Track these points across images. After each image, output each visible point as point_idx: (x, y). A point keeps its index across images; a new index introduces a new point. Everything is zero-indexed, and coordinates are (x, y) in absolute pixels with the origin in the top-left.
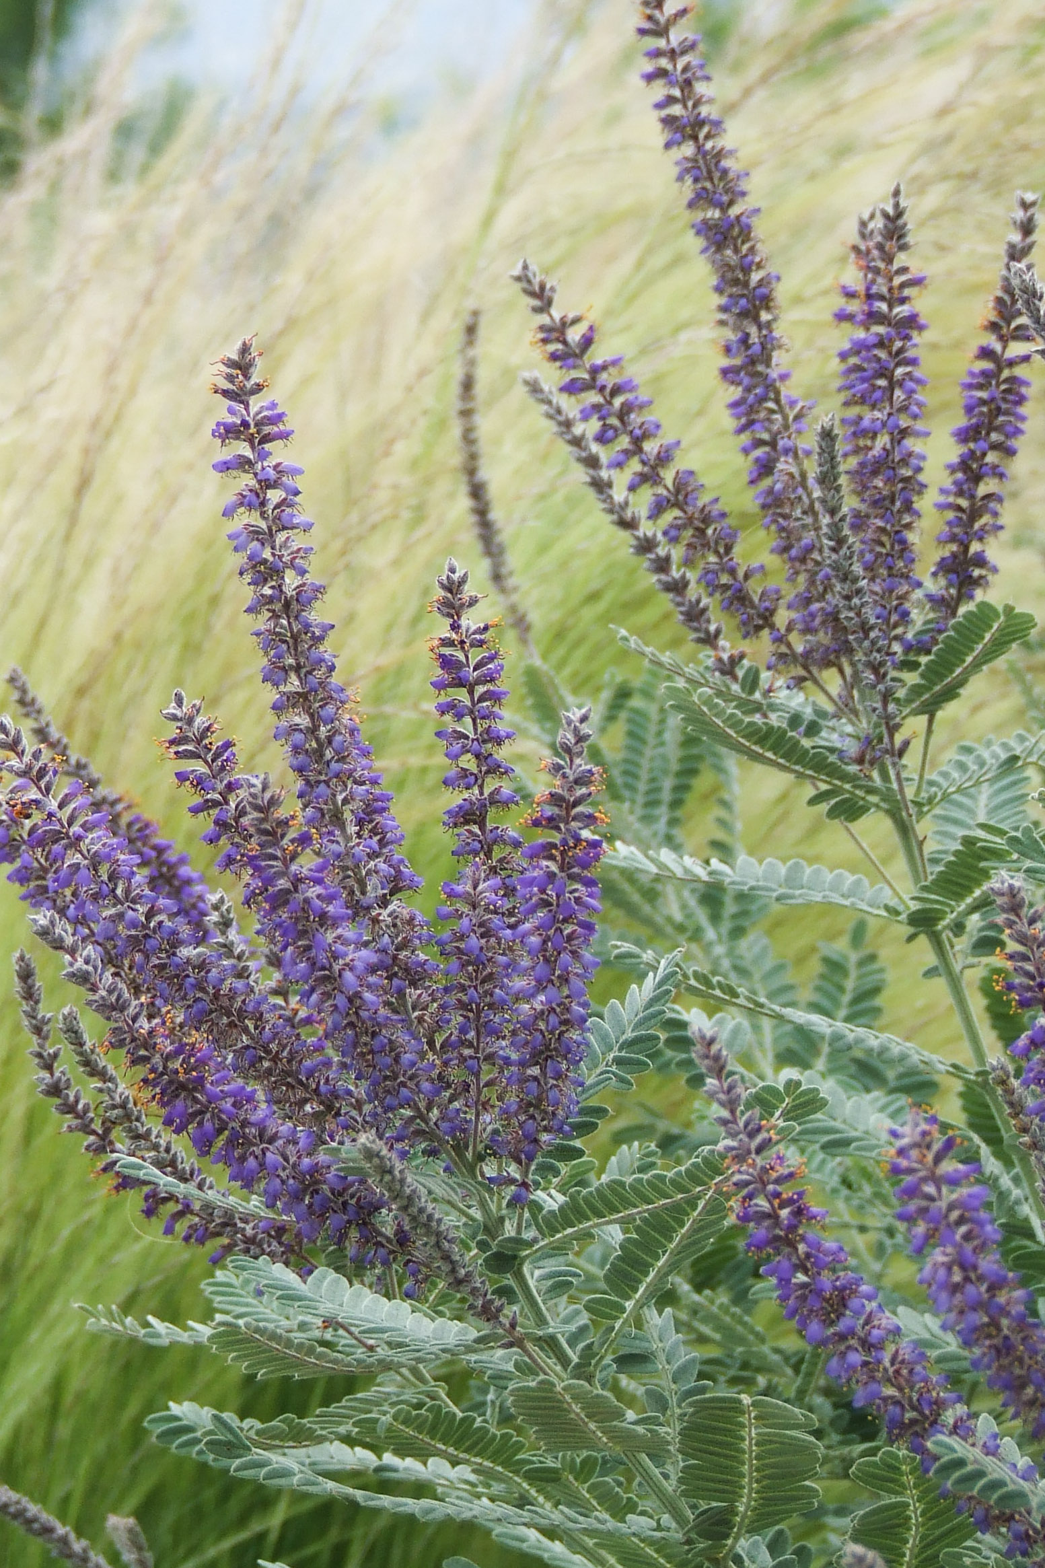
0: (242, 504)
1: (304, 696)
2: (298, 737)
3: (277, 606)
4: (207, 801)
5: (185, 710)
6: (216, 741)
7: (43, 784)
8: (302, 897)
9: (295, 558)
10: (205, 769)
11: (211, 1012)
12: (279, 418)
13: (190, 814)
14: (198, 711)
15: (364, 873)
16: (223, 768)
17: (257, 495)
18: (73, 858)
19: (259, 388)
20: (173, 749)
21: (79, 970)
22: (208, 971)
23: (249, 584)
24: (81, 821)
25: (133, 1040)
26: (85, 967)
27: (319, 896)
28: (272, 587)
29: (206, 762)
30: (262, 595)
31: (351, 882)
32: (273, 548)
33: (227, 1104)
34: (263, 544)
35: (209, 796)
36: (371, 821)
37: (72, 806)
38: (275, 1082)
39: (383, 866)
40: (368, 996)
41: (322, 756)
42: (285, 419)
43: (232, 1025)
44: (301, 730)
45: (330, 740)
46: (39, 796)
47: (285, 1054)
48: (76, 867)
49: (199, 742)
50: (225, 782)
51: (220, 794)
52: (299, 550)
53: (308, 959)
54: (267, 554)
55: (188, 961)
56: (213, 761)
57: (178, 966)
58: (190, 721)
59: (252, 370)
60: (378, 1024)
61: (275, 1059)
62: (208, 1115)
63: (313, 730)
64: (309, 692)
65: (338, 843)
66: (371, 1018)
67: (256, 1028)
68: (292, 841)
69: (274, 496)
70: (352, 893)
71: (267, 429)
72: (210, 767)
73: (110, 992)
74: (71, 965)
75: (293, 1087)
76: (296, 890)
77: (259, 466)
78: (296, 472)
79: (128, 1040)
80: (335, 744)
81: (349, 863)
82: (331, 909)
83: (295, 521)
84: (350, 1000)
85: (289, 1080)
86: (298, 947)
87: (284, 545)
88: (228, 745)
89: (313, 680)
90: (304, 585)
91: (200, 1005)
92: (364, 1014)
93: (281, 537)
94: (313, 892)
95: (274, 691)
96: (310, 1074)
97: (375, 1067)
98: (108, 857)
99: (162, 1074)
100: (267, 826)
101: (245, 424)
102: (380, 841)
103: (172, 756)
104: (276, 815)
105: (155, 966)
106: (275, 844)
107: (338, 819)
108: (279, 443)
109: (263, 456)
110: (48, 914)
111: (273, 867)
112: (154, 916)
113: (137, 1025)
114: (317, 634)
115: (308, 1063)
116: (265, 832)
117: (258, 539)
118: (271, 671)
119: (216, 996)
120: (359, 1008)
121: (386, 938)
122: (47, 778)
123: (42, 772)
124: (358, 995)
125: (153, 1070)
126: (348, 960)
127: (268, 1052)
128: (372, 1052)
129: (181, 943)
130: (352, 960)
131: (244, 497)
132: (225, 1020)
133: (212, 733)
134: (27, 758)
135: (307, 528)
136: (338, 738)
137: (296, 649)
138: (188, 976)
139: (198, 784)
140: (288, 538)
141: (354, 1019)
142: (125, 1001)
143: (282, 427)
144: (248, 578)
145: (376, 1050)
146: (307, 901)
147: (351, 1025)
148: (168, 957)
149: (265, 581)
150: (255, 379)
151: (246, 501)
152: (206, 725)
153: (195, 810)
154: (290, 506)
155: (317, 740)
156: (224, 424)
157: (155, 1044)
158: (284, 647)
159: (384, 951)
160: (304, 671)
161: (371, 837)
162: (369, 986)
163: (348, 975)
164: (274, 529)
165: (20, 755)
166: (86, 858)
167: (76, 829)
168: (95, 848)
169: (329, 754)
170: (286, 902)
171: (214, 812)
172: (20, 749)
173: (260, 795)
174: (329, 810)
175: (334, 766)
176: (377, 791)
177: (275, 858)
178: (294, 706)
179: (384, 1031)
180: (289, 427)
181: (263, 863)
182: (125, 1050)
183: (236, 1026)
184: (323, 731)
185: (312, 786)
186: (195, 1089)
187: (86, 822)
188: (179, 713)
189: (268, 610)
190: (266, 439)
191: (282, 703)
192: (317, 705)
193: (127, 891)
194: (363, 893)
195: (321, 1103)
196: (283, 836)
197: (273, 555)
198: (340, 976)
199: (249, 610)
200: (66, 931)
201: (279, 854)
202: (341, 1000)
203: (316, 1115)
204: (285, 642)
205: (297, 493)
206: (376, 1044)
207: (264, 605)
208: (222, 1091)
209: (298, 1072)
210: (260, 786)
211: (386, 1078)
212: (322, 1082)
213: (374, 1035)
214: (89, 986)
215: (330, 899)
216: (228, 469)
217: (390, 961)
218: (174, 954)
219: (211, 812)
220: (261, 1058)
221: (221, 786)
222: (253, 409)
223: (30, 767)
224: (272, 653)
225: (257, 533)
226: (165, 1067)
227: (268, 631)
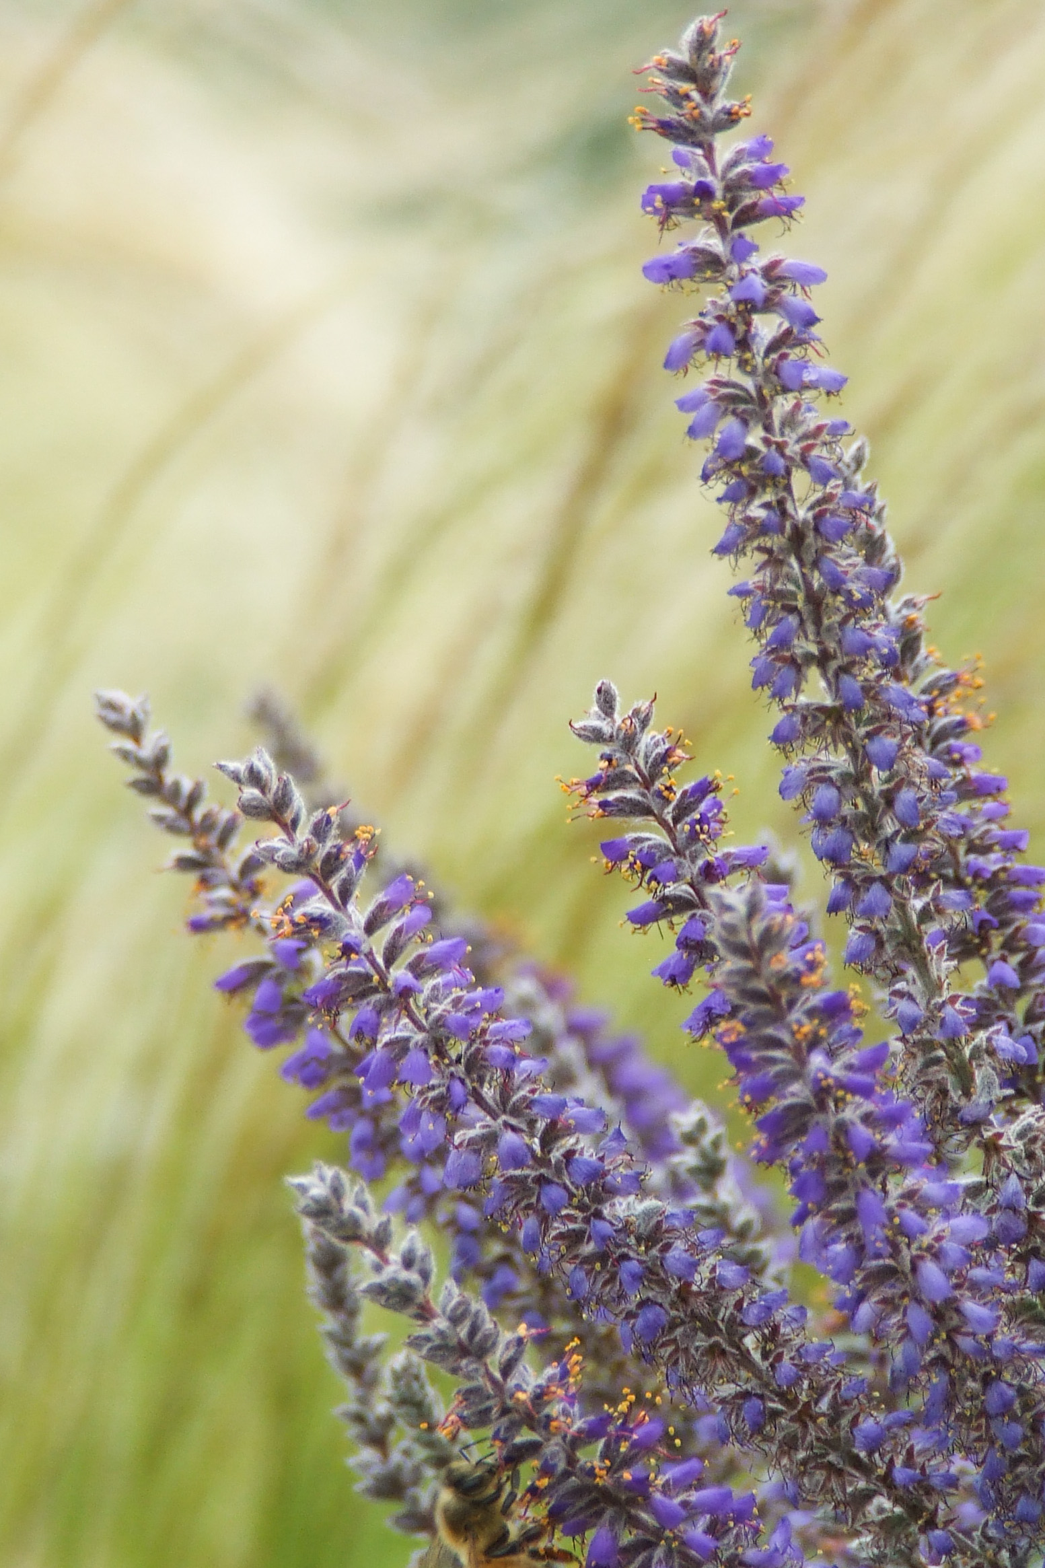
0: (701, 344)
1: (834, 715)
2: (825, 794)
3: (775, 541)
4: (664, 899)
5: (618, 717)
6: (682, 782)
7: (334, 885)
8: (832, 1120)
9: (810, 447)
10: (659, 837)
11: (673, 1326)
12: (772, 176)
13: (630, 926)
14: (645, 723)
15: (967, 1052)
16: (693, 837)
17: (732, 328)
18: (396, 1029)
19: (730, 119)
20: (596, 798)
21: (394, 1281)
22: (667, 1247)
23: (719, 500)
24: (410, 954)
25: (505, 1411)
26: (404, 1275)
27: (867, 1118)
28: (767, 506)
29: (663, 823)
30: (749, 520)
31: (942, 1074)
32: (768, 428)
33: (697, 1530)
34: (745, 423)
35: (667, 892)
36: (1004, 924)
37: (395, 924)
38: (804, 1462)
39: (1003, 1041)
40: (972, 1307)
41: (875, 829)
42: (784, 177)
43: (715, 1351)
44: (829, 781)
45: (889, 798)
46: (327, 908)
47: (824, 1405)
48: (400, 1046)
49: (648, 782)
50: (700, 862)
51: (692, 885)
52: (820, 429)
53: (849, 1238)
54: (754, 438)
55: (626, 1228)
56: (676, 820)
57: (604, 1239)
58: (629, 743)
59: (718, 81)
60: (995, 1361)
61: (805, 1416)
62: (659, 1553)
63: (858, 778)
64: (843, 707)
65: (911, 998)
66: (980, 1351)
67: (765, 1356)
68: (811, 1013)
69: (766, 327)
70: (943, 1093)
71: (748, 198)
72: (670, 831)
73: (455, 1320)
74: (378, 1268)
75: (840, 1472)
76: (822, 1107)
77: (734, 270)
78: (810, 277)
79: (495, 1412)
80: (899, 806)
81: (939, 1037)
82: (891, 1140)
83: (808, 377)
84: (938, 1315)
85: (832, 1458)
86: (830, 1215)
87: (790, 421)
88: (705, 788)
89: (852, 684)
90: (827, 499)
91: (650, 1314)
92: (965, 1343)
93: (782, 406)
94: (853, 1110)
95: (775, 707)
96: (874, 1445)
97: (992, 1443)
98: (463, 1029)
99: (566, 1474)
100: (761, 985)
101: (704, 191)
102: (1023, 965)
103: (596, 810)
104: (775, 966)
105: (561, 1236)
106: (778, 1018)
107: (913, 950)
108: (771, 224)
109: (742, 250)
110: (329, 1173)
111: (773, 1061)
112: (557, 1138)
113: (511, 1383)
114: (857, 596)
115: (867, 1424)
116: (757, 996)
117: (734, 413)
118: (769, 667)
119: (684, 1295)
120: (957, 1330)
121: (1013, 1183)
122: (343, 874)
123: (332, 862)
124: (952, 1304)
125: (546, 1470)
126: (926, 1240)
127: (791, 1402)
128: (983, 1413)
129: (611, 1192)
130: (939, 1239)
131: (707, 329)
132: (702, 1341)
133: (672, 766)
134: (303, 834)
135: (834, 387)
136: (906, 796)
137: (818, 622)
138: (625, 1257)
139: (644, 868)
140: (797, 406)
141: (946, 1350)
142: (486, 1337)
143: (777, 193)
144: (719, 487)
145: (992, 1412)
146: (843, 1128)
147: (941, 1362)
148: (587, 1220)
149: (752, 492)
150: (721, 102)
151: (710, 338)
152: (661, 749)
153: (642, 918)
154: (801, 342)
155: (867, 797)
156: (663, 191)
157: (549, 1418)
158: (793, 620)
159: (1012, 1207)
160: (833, 665)
161: (1004, 959)
162: (975, 1286)
163: (931, 1270)
164: (766, 392)
165: (290, 827)
166: (420, 1028)
167: (399, 974)
168: (439, 1009)
169: (889, 827)
170: (802, 1130)
171: (681, 920)
172: (288, 816)
173: (742, 927)
174: (893, 933)
175: (900, 849)
176: (1016, 864)
177: (777, 1044)
178: (815, 733)
179: (1007, 1376)
180: (792, 193)
181: (754, 1055)
182: (488, 1432)
183: (723, 1353)
184: (877, 780)
185: (857, 888)
186: (632, 1502)
187: (420, 958)
188: (606, 727)
189: (760, 549)
190: (749, 215)
191: (793, 728)
192: (862, 731)
193: (506, 1091)
194: (967, 1094)
195: (897, 1501)
196: (792, 1003)
197: (767, 442)
198: (914, 1269)
199: (722, 549)
200: (363, 1205)
201: (786, 1037)
202: (918, 1318)
203: (889, 1526)
204: (793, 610)
205: (811, 320)
206: (992, 1399)
207: (750, 539)
208: (685, 1504)
209: (850, 1442)
210: (742, 909)
211: (1017, 1461)
212: (899, 1461)
213: (987, 1380)
214: (413, 1310)
215: (892, 1120)
216: (672, 277)
217: (1023, 1228)
218: (598, 1215)
219: (676, 919)
220: (775, 1414)
221: (692, 869)
222: (723, 155)
223: (308, 854)
224: (770, 631)
225: (733, 399)
226: (572, 1461)
227: (762, 588)
